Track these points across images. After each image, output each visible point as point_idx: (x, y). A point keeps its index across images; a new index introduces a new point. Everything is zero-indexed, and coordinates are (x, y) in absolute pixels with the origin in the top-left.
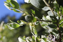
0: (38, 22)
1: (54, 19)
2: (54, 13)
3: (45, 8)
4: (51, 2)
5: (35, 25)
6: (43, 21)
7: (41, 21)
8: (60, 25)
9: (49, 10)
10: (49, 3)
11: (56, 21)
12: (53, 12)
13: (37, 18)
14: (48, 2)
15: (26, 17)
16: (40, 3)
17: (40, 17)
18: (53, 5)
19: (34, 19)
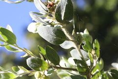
0: (51, 69)
1: (81, 65)
2: (82, 54)
3: (66, 44)
4: (78, 33)
5: (45, 76)
6: (61, 68)
7: (57, 68)
8: (93, 76)
9: (73, 48)
10: (73, 34)
11: (85, 70)
12: (80, 51)
13: (50, 62)
14: (70, 33)
15: (28, 61)
16: (55, 33)
17: (56, 62)
18: (80, 39)
19: (44, 65)
